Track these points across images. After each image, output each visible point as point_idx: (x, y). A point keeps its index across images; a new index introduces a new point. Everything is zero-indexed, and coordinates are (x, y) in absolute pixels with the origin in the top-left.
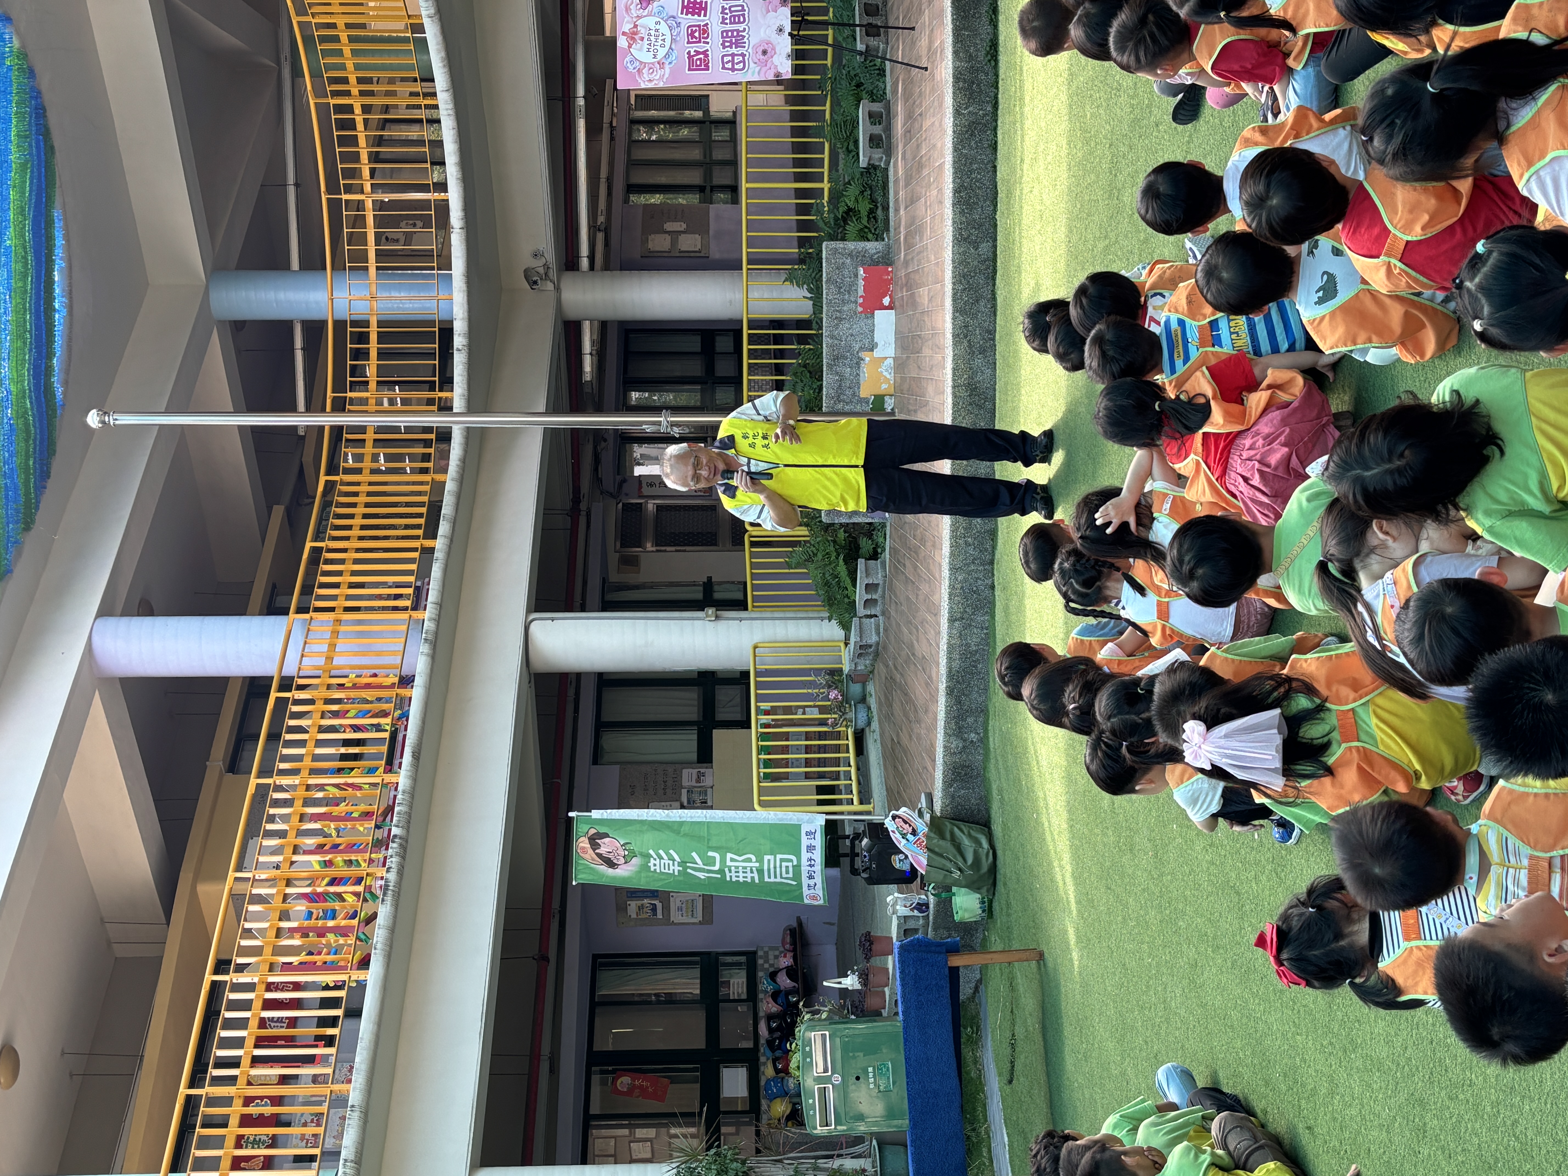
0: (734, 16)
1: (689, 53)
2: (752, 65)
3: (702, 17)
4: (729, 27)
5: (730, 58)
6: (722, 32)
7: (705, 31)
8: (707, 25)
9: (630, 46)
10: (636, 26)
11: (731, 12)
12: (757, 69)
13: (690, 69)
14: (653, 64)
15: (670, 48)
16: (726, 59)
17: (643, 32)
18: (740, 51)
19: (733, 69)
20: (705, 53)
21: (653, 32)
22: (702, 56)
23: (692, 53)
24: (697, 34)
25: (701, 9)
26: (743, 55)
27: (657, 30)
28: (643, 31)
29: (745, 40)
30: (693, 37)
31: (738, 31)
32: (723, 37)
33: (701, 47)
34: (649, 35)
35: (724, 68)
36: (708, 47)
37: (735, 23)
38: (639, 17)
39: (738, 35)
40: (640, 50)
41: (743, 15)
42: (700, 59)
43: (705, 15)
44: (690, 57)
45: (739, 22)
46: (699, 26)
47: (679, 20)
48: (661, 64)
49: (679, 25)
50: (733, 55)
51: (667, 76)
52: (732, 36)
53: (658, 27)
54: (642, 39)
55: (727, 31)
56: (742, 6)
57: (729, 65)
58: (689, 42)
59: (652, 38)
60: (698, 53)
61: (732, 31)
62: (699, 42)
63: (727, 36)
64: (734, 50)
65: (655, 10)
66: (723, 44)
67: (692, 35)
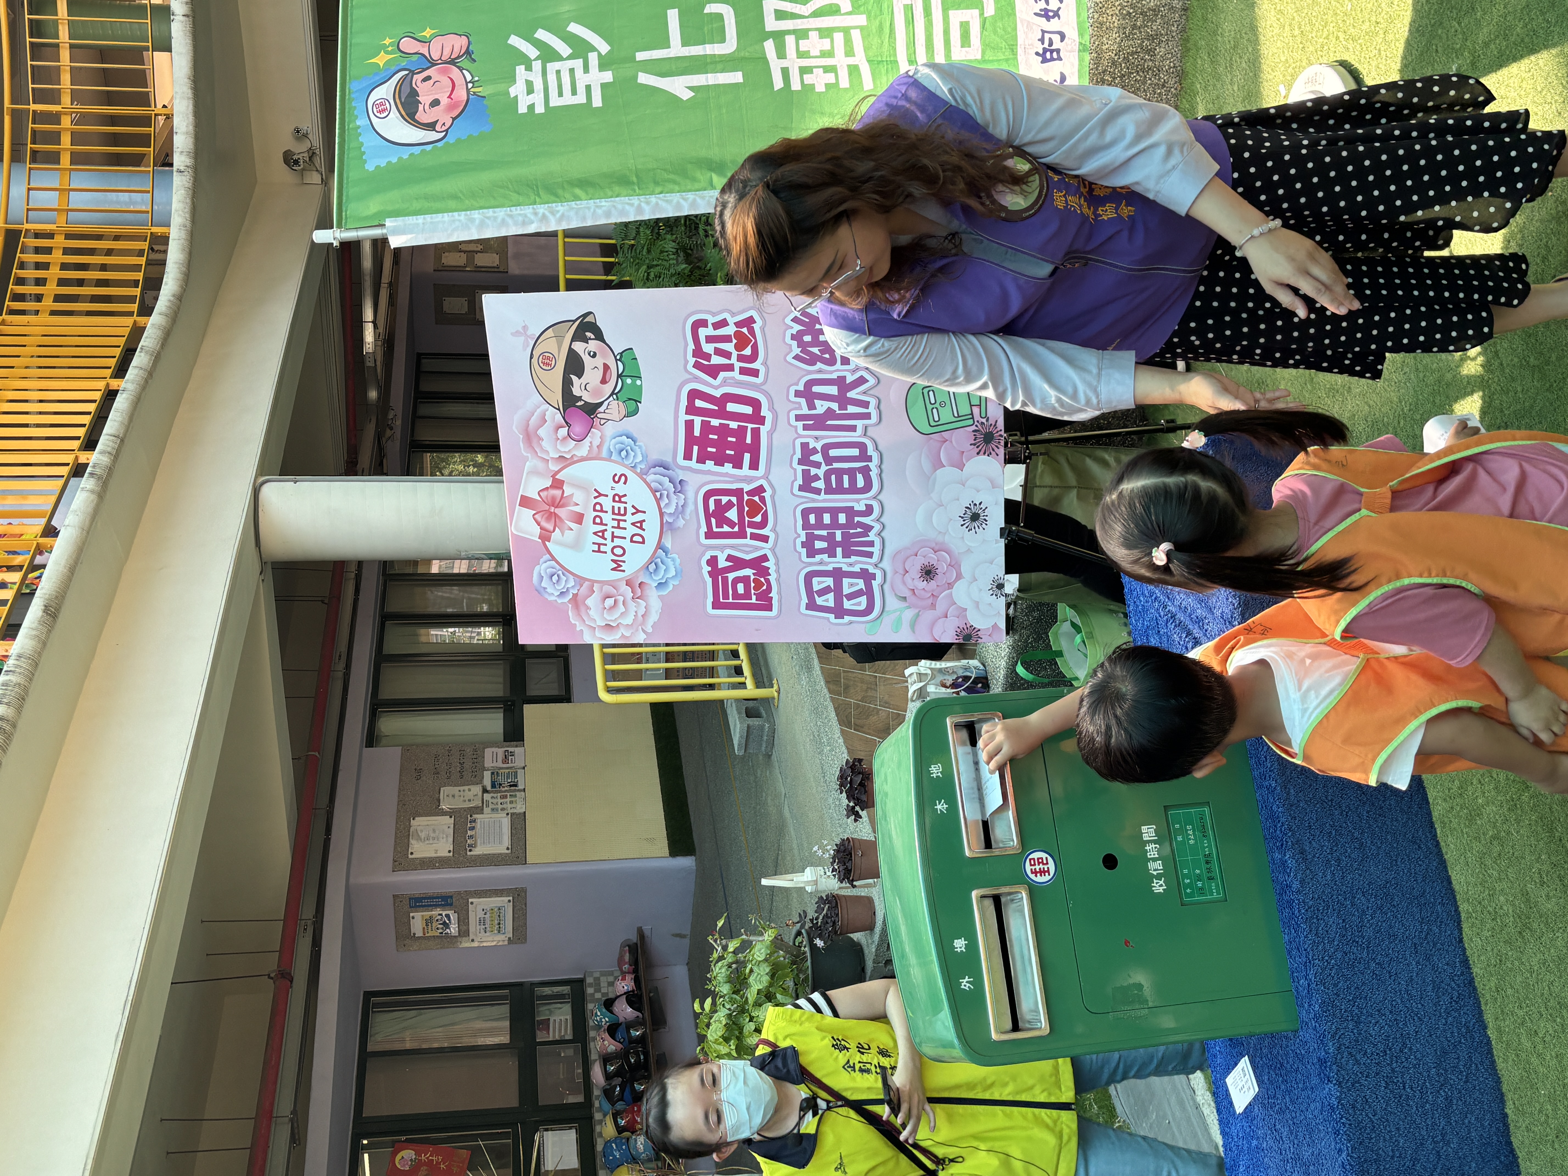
0: (839, 473)
1: (713, 561)
2: (892, 603)
3: (745, 471)
4: (824, 500)
5: (829, 582)
6: (805, 513)
7: (755, 509)
8: (760, 490)
9: (545, 537)
10: (558, 484)
11: (829, 460)
12: (909, 614)
13: (716, 605)
14: (612, 584)
15: (660, 546)
16: (818, 583)
17: (581, 501)
18: (857, 563)
19: (839, 611)
20: (759, 564)
21: (607, 503)
22: (748, 572)
23: (722, 563)
24: (732, 514)
25: (741, 448)
26: (867, 576)
27: (618, 498)
28: (578, 497)
29: (872, 536)
30: (722, 520)
31: (850, 512)
32: (806, 525)
33: (747, 549)
34: (599, 508)
35: (812, 605)
36: (765, 549)
37: (840, 490)
38: (565, 461)
39: (850, 524)
40: (576, 546)
41: (866, 471)
42: (745, 580)
43: (754, 466)
44: (716, 572)
45: (853, 489)
46: (738, 493)
47: (681, 475)
48: (637, 587)
49: (680, 486)
50: (838, 574)
51: (654, 617)
52: (835, 524)
53: (620, 489)
54: (579, 518)
55: (819, 512)
56: (862, 447)
57: (829, 600)
58: (710, 535)
59: (607, 518)
60: (737, 563)
61: (834, 512)
62: (742, 535)
63: (820, 525)
64: (839, 561)
65: (611, 444)
66: (808, 545)
67: (719, 514)
